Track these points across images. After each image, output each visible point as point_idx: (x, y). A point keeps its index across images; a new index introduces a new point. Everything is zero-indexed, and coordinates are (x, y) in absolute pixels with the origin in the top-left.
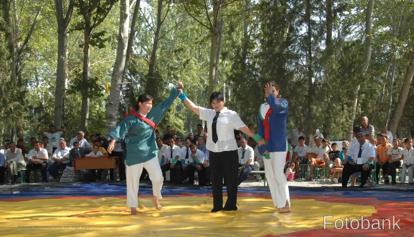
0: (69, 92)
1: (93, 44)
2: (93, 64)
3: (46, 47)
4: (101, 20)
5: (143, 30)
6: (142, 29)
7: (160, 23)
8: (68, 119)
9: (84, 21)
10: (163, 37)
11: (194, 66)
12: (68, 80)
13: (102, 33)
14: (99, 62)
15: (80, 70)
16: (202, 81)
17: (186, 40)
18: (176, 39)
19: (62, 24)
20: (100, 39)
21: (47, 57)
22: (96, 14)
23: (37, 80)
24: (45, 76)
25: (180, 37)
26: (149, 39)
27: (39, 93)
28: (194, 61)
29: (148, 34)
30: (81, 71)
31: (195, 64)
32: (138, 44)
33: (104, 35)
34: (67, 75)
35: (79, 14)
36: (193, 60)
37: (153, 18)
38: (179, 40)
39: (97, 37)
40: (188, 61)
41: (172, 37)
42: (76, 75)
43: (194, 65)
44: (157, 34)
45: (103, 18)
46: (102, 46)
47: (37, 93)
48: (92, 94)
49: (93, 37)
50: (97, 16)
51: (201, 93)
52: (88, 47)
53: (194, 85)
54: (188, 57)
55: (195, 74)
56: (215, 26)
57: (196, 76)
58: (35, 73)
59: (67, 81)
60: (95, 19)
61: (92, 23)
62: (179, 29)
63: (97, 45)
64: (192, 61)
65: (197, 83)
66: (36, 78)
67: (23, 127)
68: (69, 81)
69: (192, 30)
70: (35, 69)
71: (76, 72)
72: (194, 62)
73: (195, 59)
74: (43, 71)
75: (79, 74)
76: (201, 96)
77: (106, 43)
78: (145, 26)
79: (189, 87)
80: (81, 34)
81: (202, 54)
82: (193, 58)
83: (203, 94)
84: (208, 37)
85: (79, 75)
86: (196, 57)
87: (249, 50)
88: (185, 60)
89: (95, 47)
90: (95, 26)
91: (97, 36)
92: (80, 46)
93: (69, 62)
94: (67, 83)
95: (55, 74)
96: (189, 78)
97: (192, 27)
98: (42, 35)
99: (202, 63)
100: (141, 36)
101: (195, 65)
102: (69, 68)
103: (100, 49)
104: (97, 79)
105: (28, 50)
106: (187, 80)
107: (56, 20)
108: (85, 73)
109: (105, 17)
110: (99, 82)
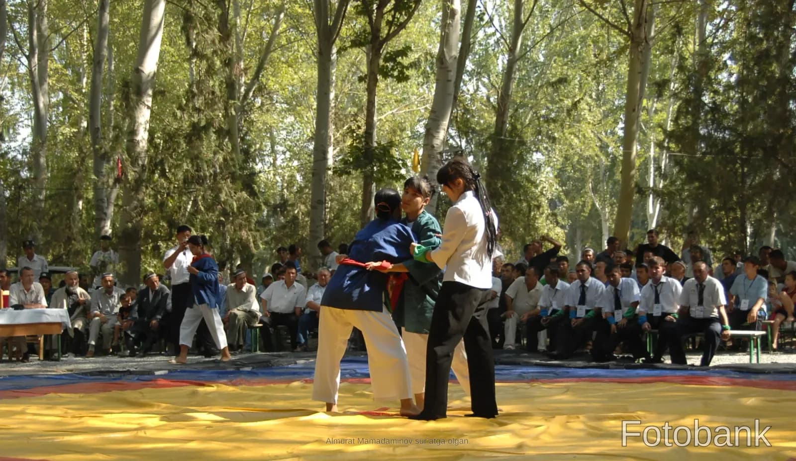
0: (338, 172)
1: (386, 75)
2: (382, 117)
3: (293, 86)
4: (402, 26)
5: (481, 45)
6: (479, 41)
7: (518, 27)
8: (333, 227)
9: (368, 28)
10: (523, 57)
11: (587, 116)
12: (334, 150)
13: (404, 52)
14: (394, 111)
15: (359, 127)
16: (604, 147)
17: (572, 61)
18: (550, 60)
19: (327, 36)
20: (399, 63)
21: (293, 104)
22: (393, 12)
23: (273, 151)
24: (289, 143)
25: (559, 56)
26: (493, 63)
27: (277, 178)
28: (588, 104)
29: (491, 52)
30: (361, 131)
31: (590, 110)
32: (471, 74)
33: (406, 55)
34: (332, 139)
35: (359, 13)
36: (587, 101)
37: (502, 18)
38: (555, 62)
39: (394, 60)
40: (575, 105)
41: (541, 56)
42: (352, 137)
43: (586, 112)
44: (512, 50)
45: (407, 21)
46: (402, 78)
47: (274, 178)
48: (382, 177)
49: (386, 60)
50: (394, 17)
51: (602, 171)
52: (377, 80)
53: (587, 154)
54: (575, 97)
55: (589, 131)
56: (639, 25)
57: (592, 135)
58: (269, 138)
59: (331, 152)
60: (390, 24)
61: (384, 32)
62: (558, 39)
63: (392, 76)
64: (583, 105)
65: (594, 151)
66: (272, 147)
67: (254, 242)
68: (335, 152)
69: (583, 39)
70: (270, 130)
71: (353, 131)
72: (587, 107)
73: (589, 100)
74: (284, 133)
75: (357, 134)
76: (601, 179)
77: (410, 72)
78: (485, 35)
79: (576, 158)
80: (359, 55)
81: (603, 89)
82: (587, 98)
83: (604, 175)
84: (620, 51)
85: (358, 137)
86: (591, 97)
87: (716, 76)
88: (568, 102)
89: (389, 80)
90: (389, 37)
91: (392, 58)
92: (361, 79)
93: (336, 114)
94: (332, 155)
95: (310, 140)
96: (576, 141)
97: (583, 32)
98: (287, 62)
99: (603, 108)
100: (477, 57)
101: (589, 113)
102: (336, 124)
103: (398, 83)
104: (391, 144)
105: (261, 89)
106: (571, 145)
107: (313, 29)
108: (369, 134)
109: (409, 18)
110: (395, 153)
